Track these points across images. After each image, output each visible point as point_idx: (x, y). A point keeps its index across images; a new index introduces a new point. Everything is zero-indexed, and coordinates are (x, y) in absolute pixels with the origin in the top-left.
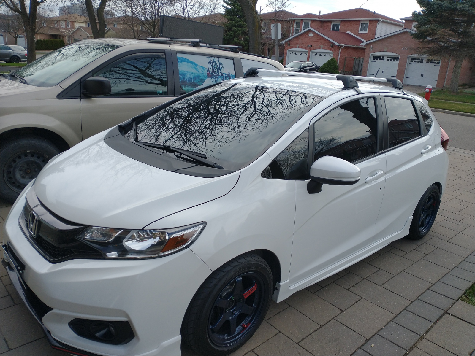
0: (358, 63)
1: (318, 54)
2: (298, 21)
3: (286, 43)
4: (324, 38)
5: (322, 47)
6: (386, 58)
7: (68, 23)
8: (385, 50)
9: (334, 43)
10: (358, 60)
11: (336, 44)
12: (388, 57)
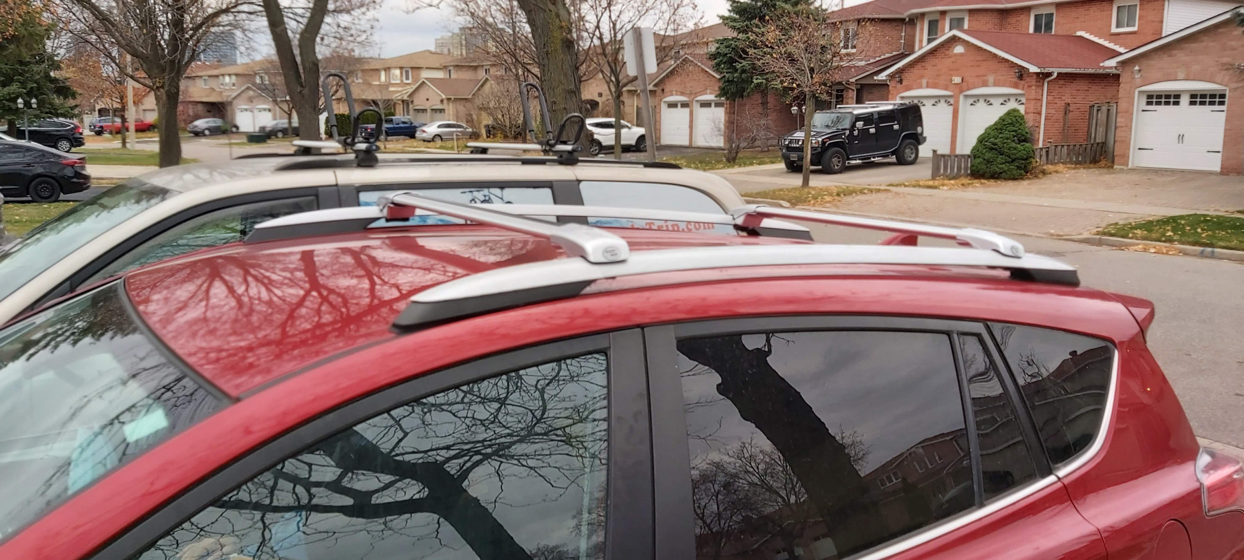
0: (1105, 120)
1: (982, 101)
2: (933, 17)
3: (892, 76)
4: (995, 56)
5: (991, 79)
6: (1185, 100)
7: (407, 72)
8: (1181, 76)
9: (1023, 68)
10: (1104, 109)
11: (1031, 71)
12: (1193, 96)
